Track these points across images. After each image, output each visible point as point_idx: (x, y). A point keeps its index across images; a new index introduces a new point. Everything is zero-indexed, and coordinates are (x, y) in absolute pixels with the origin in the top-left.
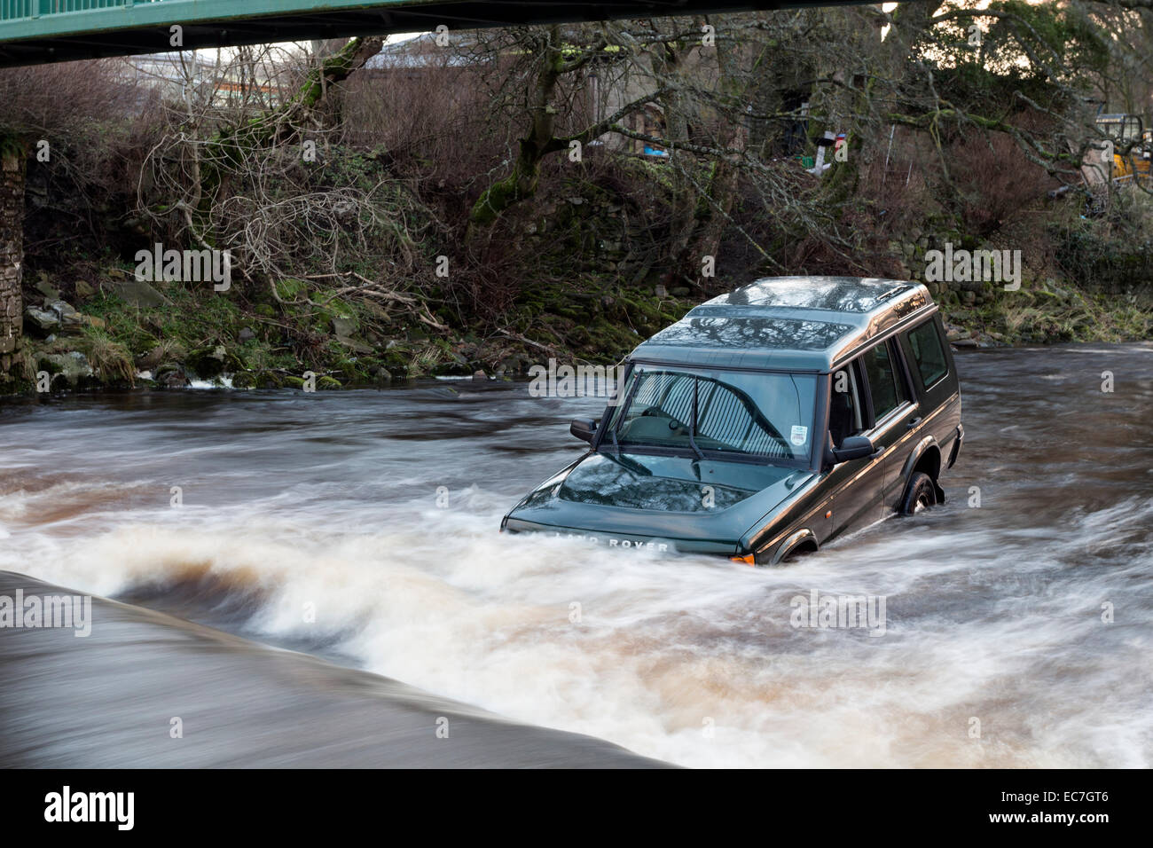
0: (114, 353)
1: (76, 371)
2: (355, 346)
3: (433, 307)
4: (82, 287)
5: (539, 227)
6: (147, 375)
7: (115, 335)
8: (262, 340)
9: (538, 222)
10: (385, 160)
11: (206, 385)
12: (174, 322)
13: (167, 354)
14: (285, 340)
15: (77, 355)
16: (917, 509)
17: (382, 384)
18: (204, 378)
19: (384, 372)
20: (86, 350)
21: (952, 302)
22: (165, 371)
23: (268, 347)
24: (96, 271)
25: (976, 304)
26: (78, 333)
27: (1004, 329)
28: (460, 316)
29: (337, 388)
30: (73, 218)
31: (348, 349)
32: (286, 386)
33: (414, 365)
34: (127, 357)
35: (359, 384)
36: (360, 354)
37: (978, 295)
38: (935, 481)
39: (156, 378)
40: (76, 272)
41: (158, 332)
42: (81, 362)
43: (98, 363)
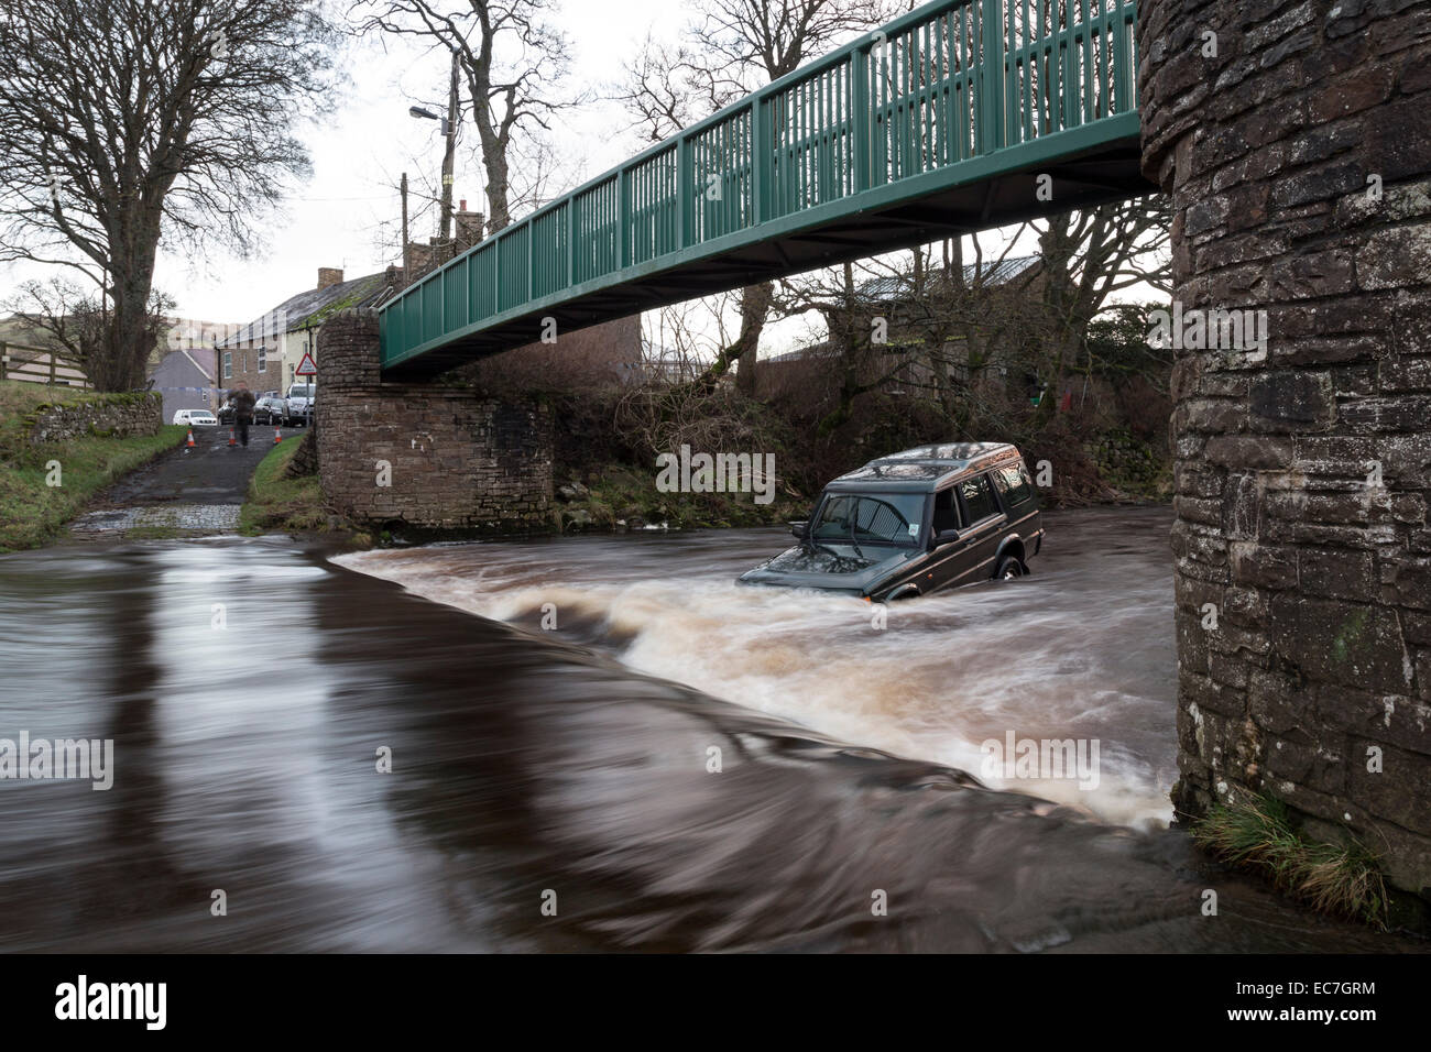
0: (603, 510)
1: (583, 520)
2: (744, 506)
3: (794, 485)
4: (593, 476)
5: (865, 440)
6: (622, 522)
7: (605, 500)
8: (692, 503)
9: (865, 437)
10: (771, 404)
11: (655, 527)
12: (641, 494)
13: (635, 511)
14: (705, 503)
15: (583, 511)
16: (1006, 578)
17: (758, 525)
18: (653, 524)
19: (758, 519)
20: (588, 509)
21: (1125, 479)
22: (631, 520)
23: (695, 507)
24: (602, 468)
25: (1140, 480)
26: (583, 500)
27: (1155, 494)
28: (809, 490)
29: (727, 528)
30: (592, 440)
31: (740, 508)
32: (699, 527)
33: (776, 516)
34: (610, 512)
35: (746, 525)
36: (747, 510)
37: (1142, 475)
38: (1022, 563)
39: (628, 524)
40: (592, 468)
41: (632, 500)
42: (585, 515)
43: (595, 516)
